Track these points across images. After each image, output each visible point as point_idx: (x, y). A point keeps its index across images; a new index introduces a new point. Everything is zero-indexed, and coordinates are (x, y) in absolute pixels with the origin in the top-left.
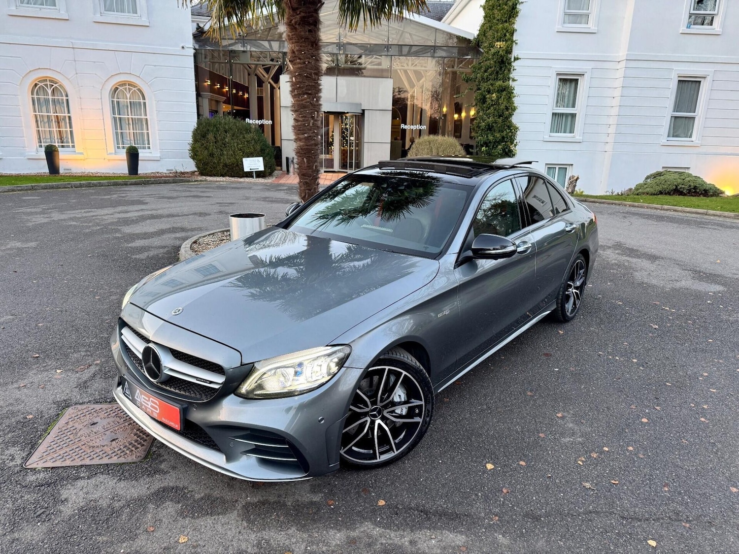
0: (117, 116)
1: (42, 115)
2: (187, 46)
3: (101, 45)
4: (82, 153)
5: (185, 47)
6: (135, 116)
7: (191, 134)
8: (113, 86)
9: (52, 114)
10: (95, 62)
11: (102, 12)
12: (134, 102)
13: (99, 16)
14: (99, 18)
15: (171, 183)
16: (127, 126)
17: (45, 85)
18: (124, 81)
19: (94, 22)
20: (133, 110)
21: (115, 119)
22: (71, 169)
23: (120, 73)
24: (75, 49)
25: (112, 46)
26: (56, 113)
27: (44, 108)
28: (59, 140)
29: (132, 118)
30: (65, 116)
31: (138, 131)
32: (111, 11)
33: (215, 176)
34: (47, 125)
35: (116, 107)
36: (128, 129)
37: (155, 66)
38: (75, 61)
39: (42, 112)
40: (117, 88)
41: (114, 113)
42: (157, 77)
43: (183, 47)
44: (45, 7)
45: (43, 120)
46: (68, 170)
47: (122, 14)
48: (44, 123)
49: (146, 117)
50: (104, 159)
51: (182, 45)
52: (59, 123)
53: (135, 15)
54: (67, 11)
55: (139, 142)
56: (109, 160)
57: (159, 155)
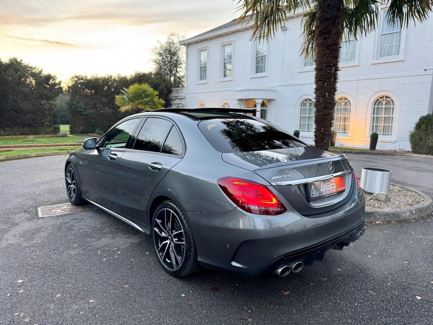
0: (375, 116)
1: (338, 117)
2: (429, 68)
3: (373, 76)
4: (351, 137)
5: (427, 69)
6: (387, 115)
7: (414, 126)
8: (375, 99)
9: (342, 116)
10: (368, 86)
11: (378, 58)
12: (388, 107)
13: (375, 60)
14: (375, 61)
15: (381, 155)
16: (381, 122)
17: (341, 101)
18: (383, 95)
19: (372, 64)
20: (386, 112)
21: (374, 117)
22: (343, 145)
23: (381, 91)
24: (359, 81)
25: (379, 76)
26: (345, 115)
27: (339, 113)
28: (343, 130)
29: (385, 117)
30: (348, 117)
31: (387, 125)
32: (384, 56)
33: (421, 154)
34: (339, 121)
35: (376, 111)
36: (381, 123)
37: (404, 84)
38: (357, 87)
39: (338, 115)
40: (378, 100)
41: (374, 114)
42: (403, 91)
43: (425, 70)
44: (350, 61)
45: (338, 119)
46: (342, 145)
47: (391, 56)
48: (338, 120)
49: (392, 116)
50: (362, 140)
51: (425, 68)
52: (345, 120)
53: (398, 55)
54: (359, 61)
55: (386, 131)
56: (364, 141)
57: (395, 139)
